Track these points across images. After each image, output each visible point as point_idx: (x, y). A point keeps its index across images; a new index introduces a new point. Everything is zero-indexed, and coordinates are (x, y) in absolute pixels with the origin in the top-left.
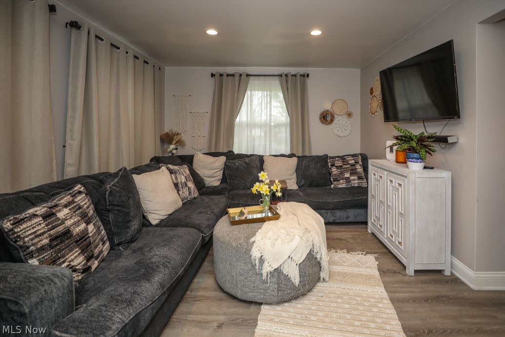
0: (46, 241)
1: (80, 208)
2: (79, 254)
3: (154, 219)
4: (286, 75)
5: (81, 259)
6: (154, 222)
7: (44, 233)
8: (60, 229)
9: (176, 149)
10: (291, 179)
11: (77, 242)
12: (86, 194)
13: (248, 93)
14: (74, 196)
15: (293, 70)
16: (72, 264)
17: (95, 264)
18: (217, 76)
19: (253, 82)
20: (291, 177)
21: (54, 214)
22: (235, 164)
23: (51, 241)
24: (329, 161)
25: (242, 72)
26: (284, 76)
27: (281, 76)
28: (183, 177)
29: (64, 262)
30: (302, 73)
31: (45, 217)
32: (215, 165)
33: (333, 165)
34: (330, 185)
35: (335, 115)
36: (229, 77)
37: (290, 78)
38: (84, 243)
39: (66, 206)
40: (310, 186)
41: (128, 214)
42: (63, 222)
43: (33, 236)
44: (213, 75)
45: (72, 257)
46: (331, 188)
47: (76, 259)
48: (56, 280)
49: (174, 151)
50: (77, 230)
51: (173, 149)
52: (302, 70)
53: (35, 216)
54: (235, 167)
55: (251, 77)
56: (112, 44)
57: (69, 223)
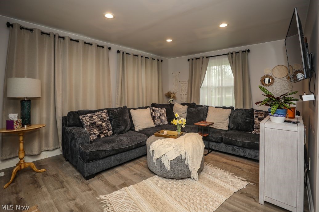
0: (88, 124)
1: (102, 117)
2: (97, 131)
3: (137, 129)
4: (232, 53)
5: (98, 132)
6: (136, 130)
7: (88, 121)
8: (93, 121)
9: (172, 101)
10: (224, 123)
11: (97, 127)
12: (106, 113)
13: (208, 68)
14: (101, 113)
15: (237, 49)
16: (95, 133)
17: (102, 136)
18: (191, 60)
19: (211, 61)
20: (224, 122)
21: (92, 117)
22: (192, 110)
23: (90, 124)
24: (254, 113)
25: (203, 56)
26: (230, 54)
27: (228, 54)
28: (158, 113)
29: (92, 131)
30: (243, 50)
31: (90, 117)
32: (182, 110)
33: (257, 117)
34: (252, 131)
35: (275, 79)
36: (197, 60)
37: (234, 54)
38: (100, 127)
39: (97, 115)
40: (237, 129)
41: (119, 123)
42: (94, 120)
43: (86, 122)
44: (189, 60)
45: (95, 131)
46: (252, 133)
47: (97, 132)
48: (84, 133)
49: (171, 102)
50: (98, 123)
51: (171, 101)
52: (244, 48)
53: (88, 116)
54: (191, 112)
55: (210, 58)
56: (134, 55)
57: (96, 120)
